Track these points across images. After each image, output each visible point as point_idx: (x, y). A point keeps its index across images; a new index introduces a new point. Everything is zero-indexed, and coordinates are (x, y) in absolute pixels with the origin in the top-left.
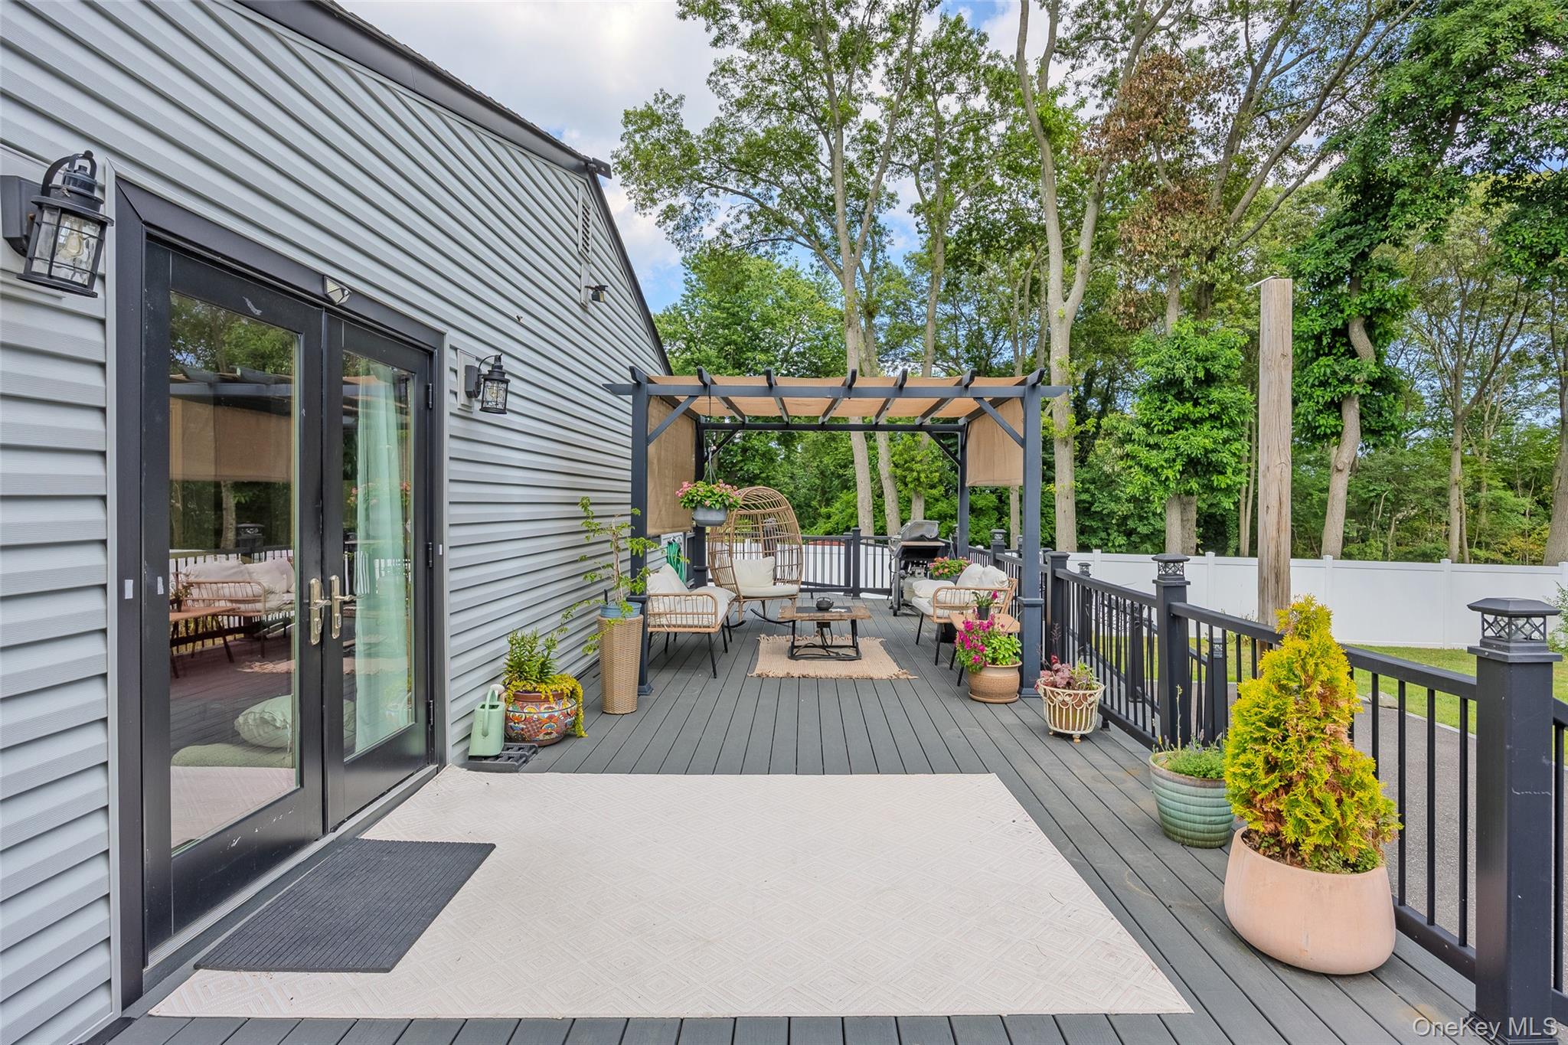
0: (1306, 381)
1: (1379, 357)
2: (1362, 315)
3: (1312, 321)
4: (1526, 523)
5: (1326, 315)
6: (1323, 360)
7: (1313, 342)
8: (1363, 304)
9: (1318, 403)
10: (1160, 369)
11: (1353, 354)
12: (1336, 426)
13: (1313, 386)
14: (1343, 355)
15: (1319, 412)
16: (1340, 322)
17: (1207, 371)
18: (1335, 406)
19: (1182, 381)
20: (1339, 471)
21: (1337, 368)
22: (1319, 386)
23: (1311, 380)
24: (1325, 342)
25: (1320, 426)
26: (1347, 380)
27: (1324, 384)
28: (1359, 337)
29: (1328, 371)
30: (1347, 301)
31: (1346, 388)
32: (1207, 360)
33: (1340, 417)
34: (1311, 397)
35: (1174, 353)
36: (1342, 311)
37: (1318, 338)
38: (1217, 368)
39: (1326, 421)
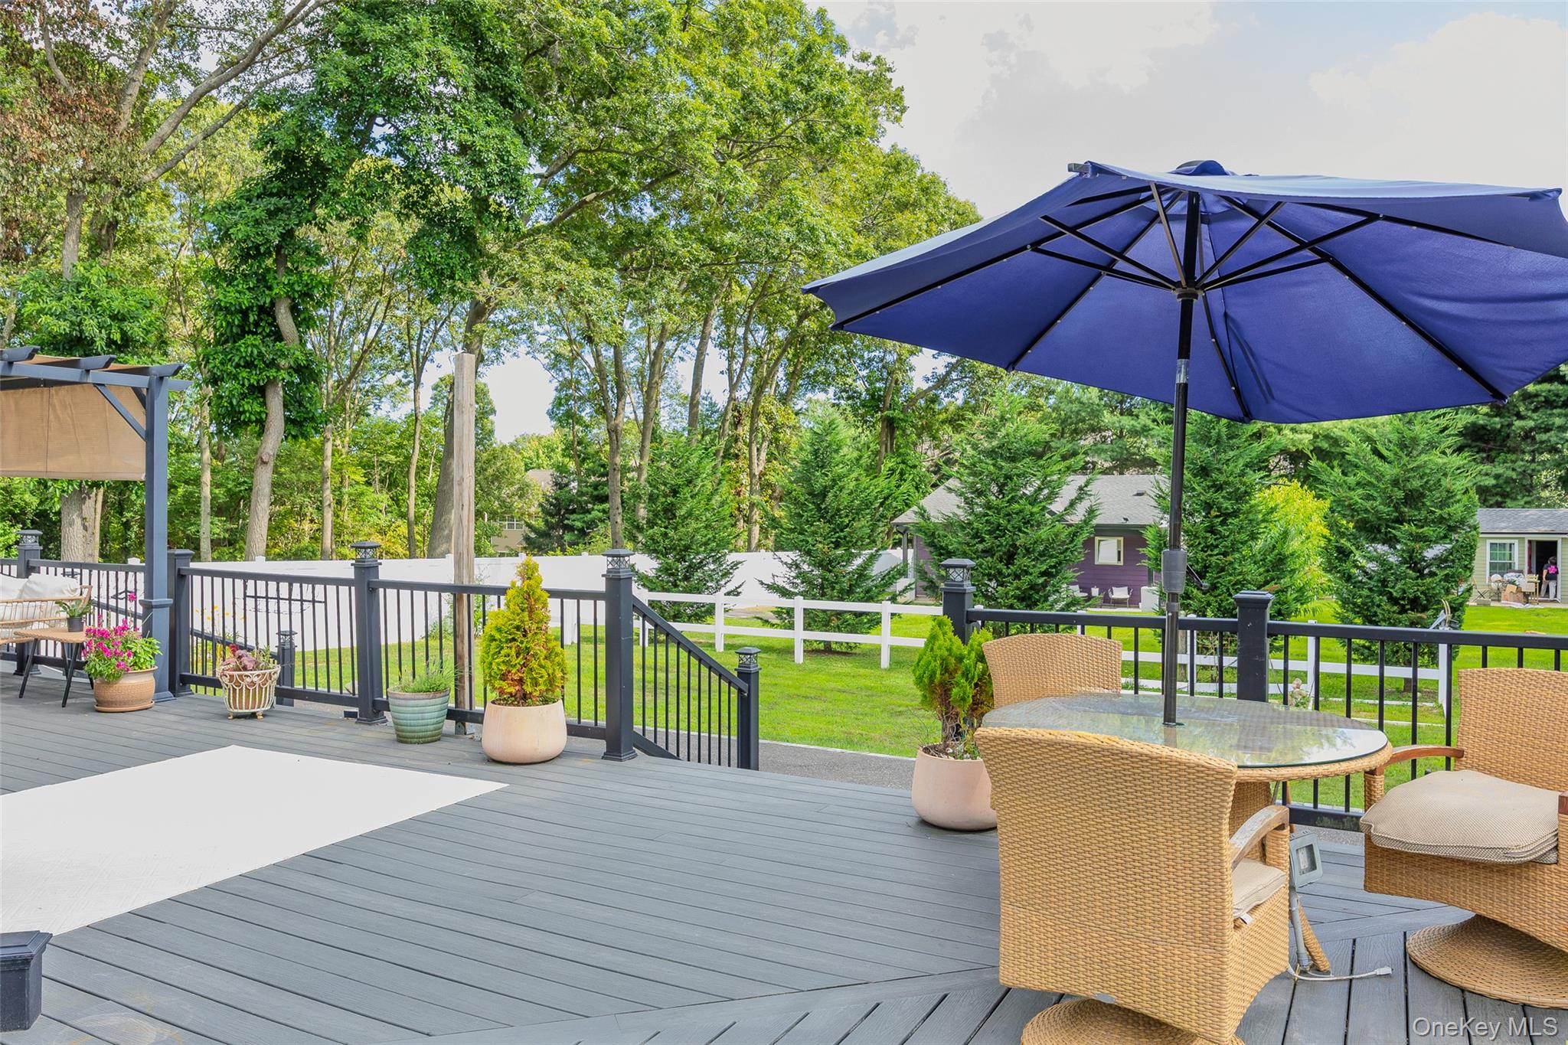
0: (230, 360)
1: (302, 343)
2: (289, 297)
3: (239, 292)
4: (384, 520)
5: (253, 289)
6: (250, 339)
7: (239, 316)
8: (291, 285)
9: (243, 385)
10: (62, 323)
11: (278, 336)
12: (260, 413)
13: (238, 366)
14: (268, 335)
15: (243, 396)
16: (268, 300)
17: (124, 334)
18: (260, 391)
19: (93, 342)
20: (265, 463)
21: (263, 349)
22: (244, 367)
23: (237, 359)
24: (251, 319)
25: (244, 412)
26: (272, 364)
27: (249, 365)
28: (285, 319)
29: (255, 352)
30: (275, 278)
31: (272, 373)
32: (124, 319)
33: (264, 404)
34: (235, 377)
35: (79, 303)
36: (270, 288)
37: (245, 313)
38: (135, 330)
39: (251, 406)
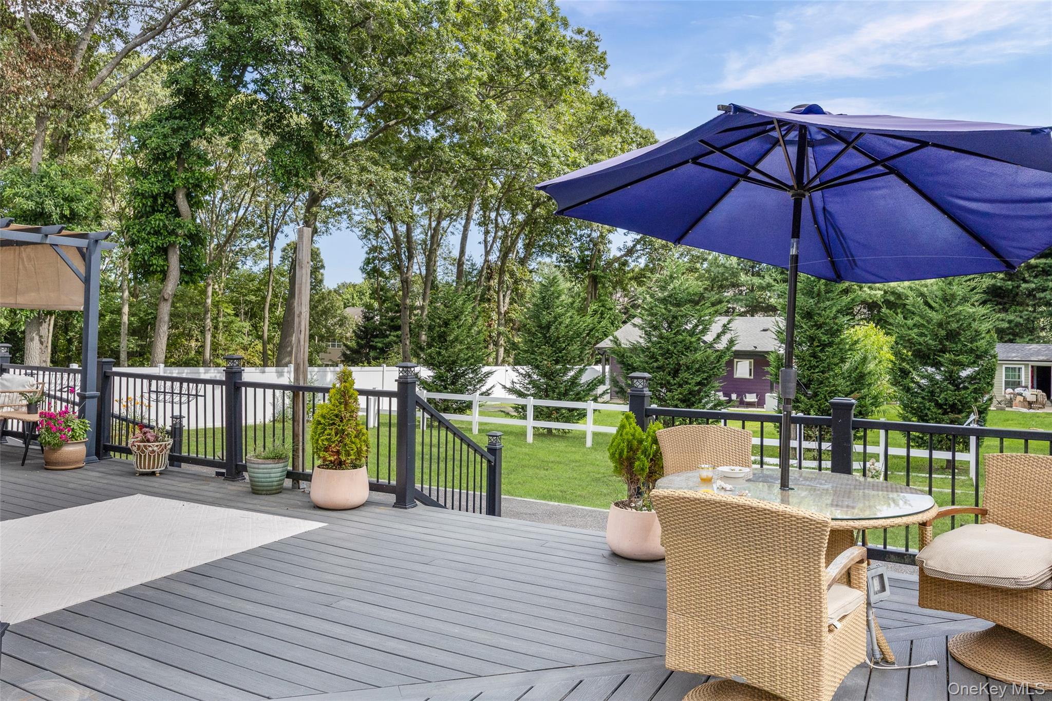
0: (144, 229)
1: (194, 218)
2: (185, 187)
3: (152, 184)
4: (246, 340)
5: (161, 181)
6: (158, 216)
7: (151, 200)
8: (187, 179)
9: (152, 247)
10: (30, 202)
11: (177, 214)
12: (163, 266)
13: (149, 233)
14: (170, 213)
15: (152, 254)
16: (171, 189)
17: (72, 210)
18: (163, 251)
19: (51, 216)
20: (166, 300)
21: (167, 223)
22: (154, 234)
23: (148, 229)
24: (159, 202)
25: (153, 265)
26: (173, 233)
27: (157, 233)
28: (182, 202)
29: (161, 224)
30: (176, 174)
31: (173, 239)
32: (72, 200)
33: (166, 260)
34: (147, 242)
35: (42, 189)
36: (173, 181)
37: (155, 198)
38: (80, 208)
39: (157, 261)
